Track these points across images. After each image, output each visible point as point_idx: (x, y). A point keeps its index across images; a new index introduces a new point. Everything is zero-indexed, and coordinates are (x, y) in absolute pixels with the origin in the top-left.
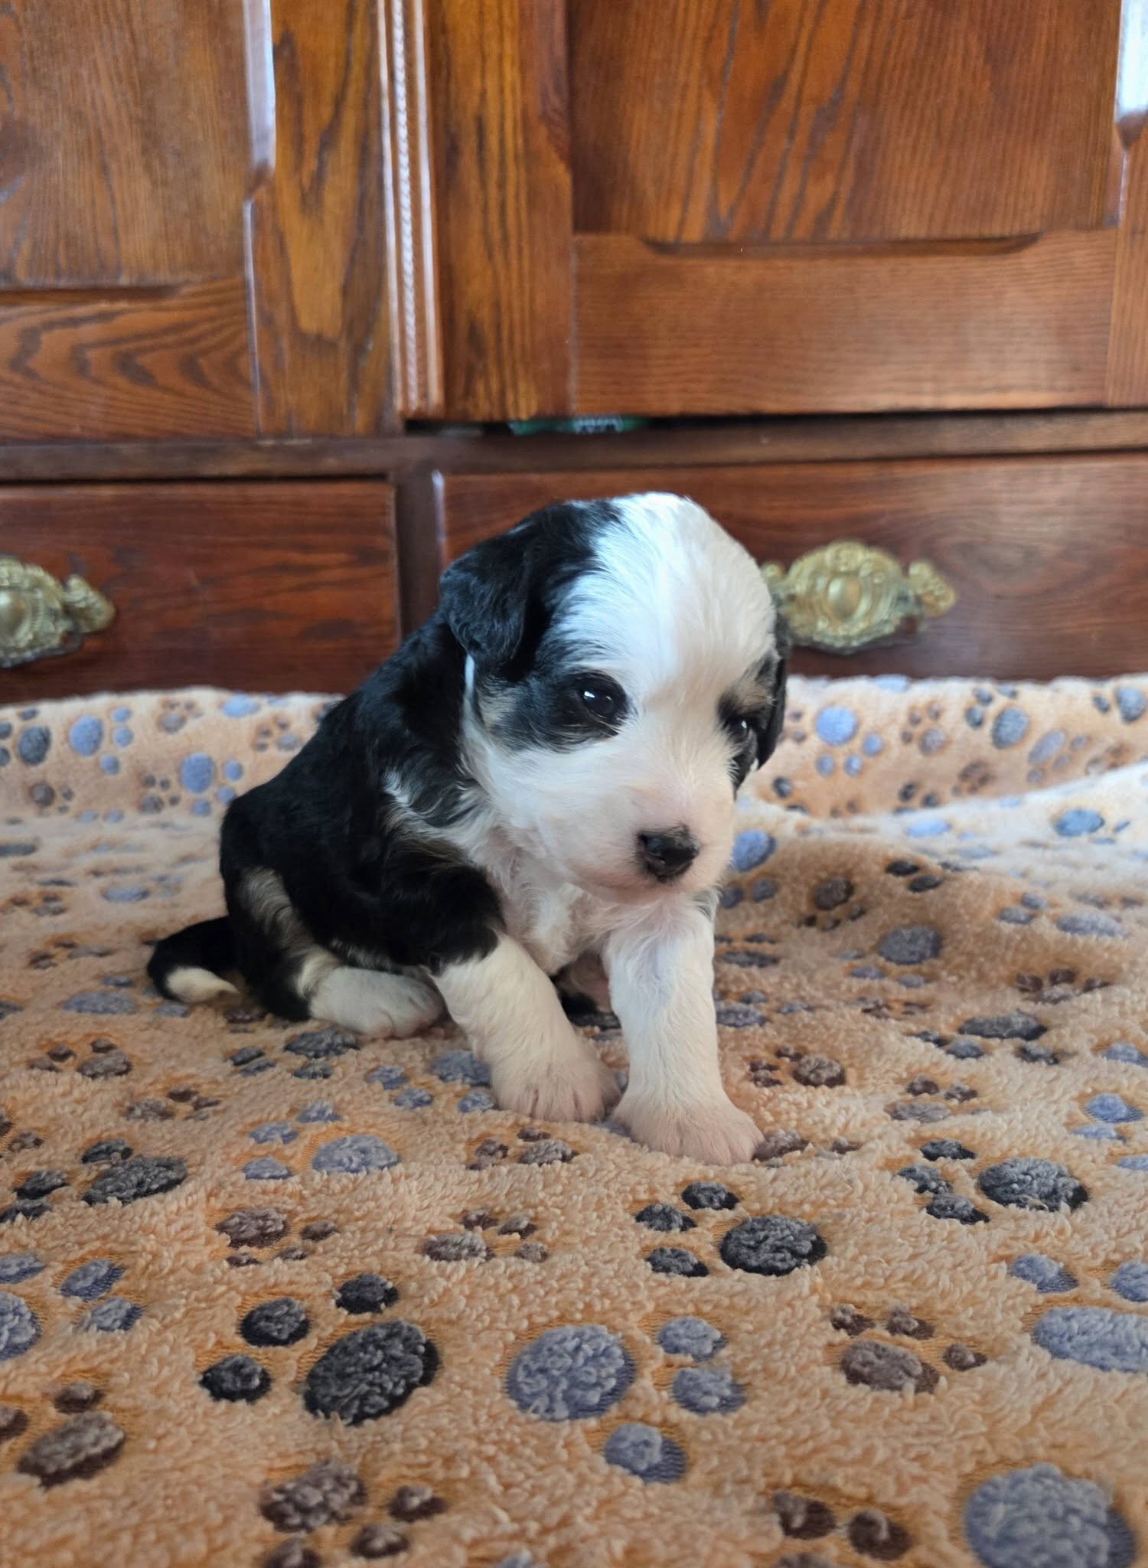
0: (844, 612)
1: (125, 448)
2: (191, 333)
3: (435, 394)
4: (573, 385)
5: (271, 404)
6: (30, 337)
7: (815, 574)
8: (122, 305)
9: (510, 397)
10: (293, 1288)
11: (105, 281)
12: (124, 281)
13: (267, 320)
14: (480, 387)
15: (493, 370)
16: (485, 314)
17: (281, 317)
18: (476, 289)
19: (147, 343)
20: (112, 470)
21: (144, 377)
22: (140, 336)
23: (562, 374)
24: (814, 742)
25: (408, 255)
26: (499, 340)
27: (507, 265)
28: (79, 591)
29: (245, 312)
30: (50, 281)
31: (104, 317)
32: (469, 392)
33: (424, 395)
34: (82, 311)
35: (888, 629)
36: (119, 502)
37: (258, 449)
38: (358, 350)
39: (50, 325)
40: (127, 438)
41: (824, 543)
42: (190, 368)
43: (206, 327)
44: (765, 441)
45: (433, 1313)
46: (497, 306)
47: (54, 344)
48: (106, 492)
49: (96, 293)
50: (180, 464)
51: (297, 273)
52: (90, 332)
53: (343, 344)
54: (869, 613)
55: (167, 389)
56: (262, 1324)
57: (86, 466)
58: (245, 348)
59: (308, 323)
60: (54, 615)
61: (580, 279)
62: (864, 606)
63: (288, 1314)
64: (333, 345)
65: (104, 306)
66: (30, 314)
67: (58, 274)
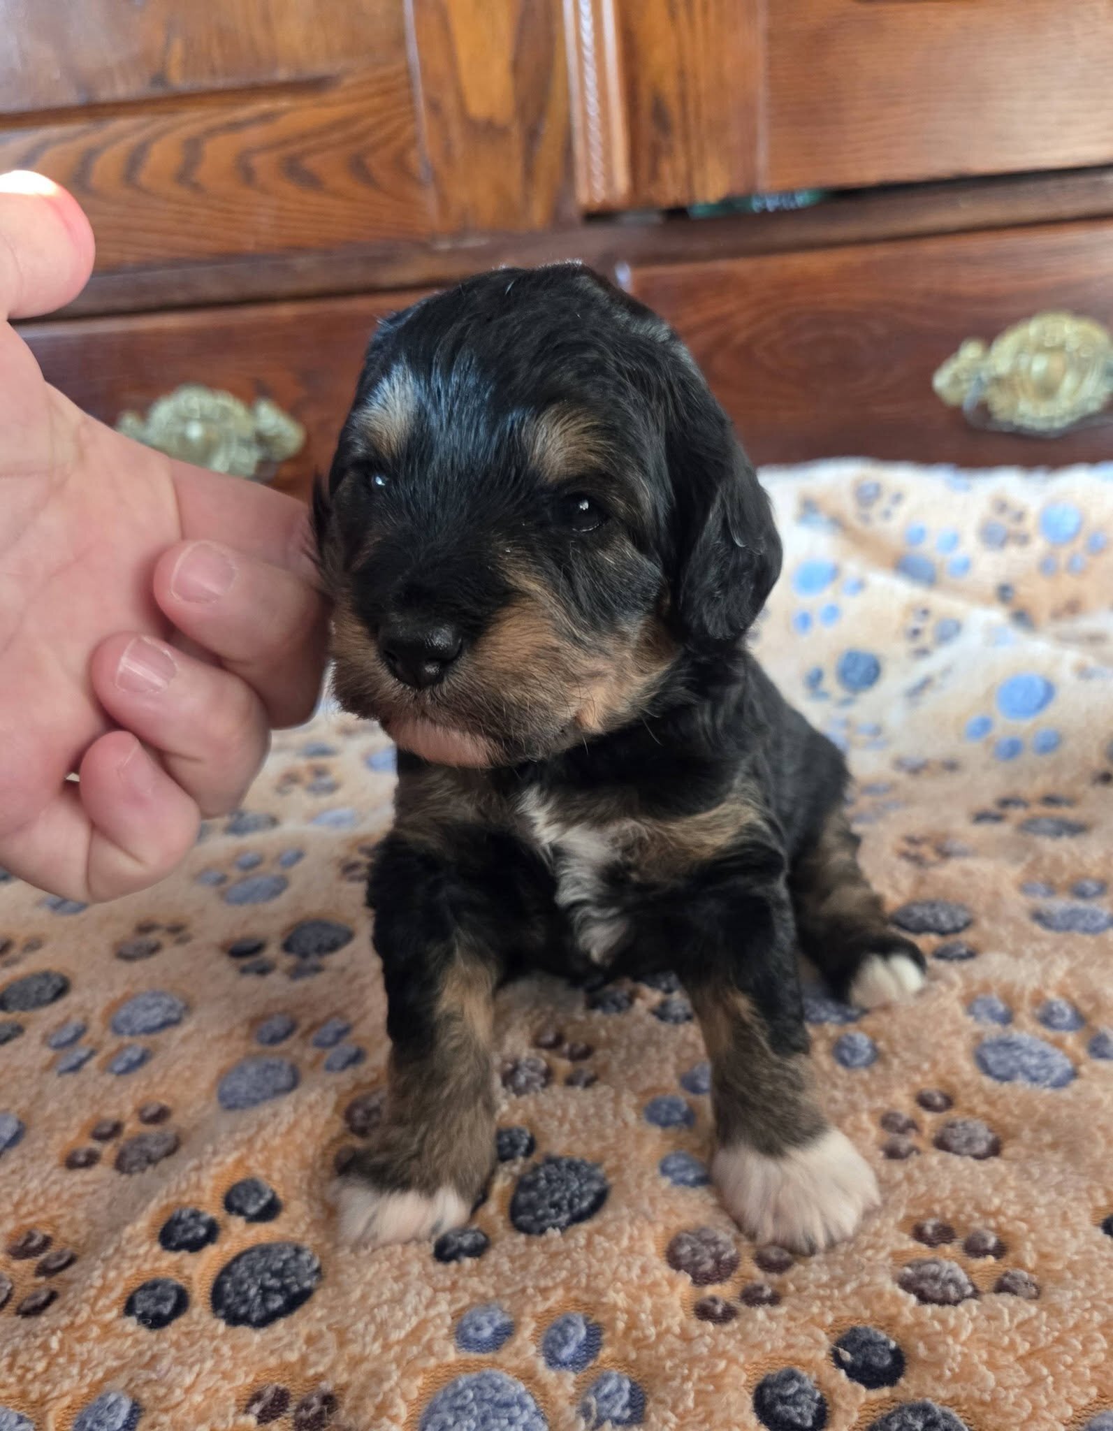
0: (1047, 390)
1: (301, 262)
2: (358, 128)
3: (622, 181)
4: (762, 159)
5: (443, 201)
6: (193, 146)
7: (1020, 351)
8: (284, 103)
9: (697, 178)
10: (791, 1353)
11: (264, 78)
12: (282, 74)
13: (435, 107)
14: (666, 168)
15: (679, 146)
16: (670, 87)
17: (449, 101)
18: (660, 57)
19: (312, 143)
20: (288, 286)
21: (311, 181)
22: (303, 136)
23: (750, 147)
24: (1039, 545)
25: (587, 24)
26: (685, 117)
27: (692, 22)
28: (269, 418)
29: (411, 100)
30: (206, 82)
31: (266, 118)
32: (655, 175)
33: (610, 183)
34: (244, 112)
35: (1094, 407)
36: (301, 320)
37: (434, 254)
38: (532, 136)
39: (211, 132)
40: (300, 249)
41: (1028, 316)
42: (358, 167)
43: (370, 121)
44: (963, 205)
45: (958, 1389)
46: (681, 74)
47: (220, 152)
48: (286, 311)
49: (255, 91)
50: (355, 275)
51: (464, 52)
52: (254, 135)
53: (516, 132)
54: (1076, 391)
55: (336, 194)
56: (780, 1408)
57: (263, 283)
58: (414, 141)
59: (478, 107)
60: (245, 443)
61: (771, 37)
62: (1068, 383)
63: (800, 1391)
64: (503, 132)
65: (265, 106)
66: (192, 121)
67: (213, 72)
